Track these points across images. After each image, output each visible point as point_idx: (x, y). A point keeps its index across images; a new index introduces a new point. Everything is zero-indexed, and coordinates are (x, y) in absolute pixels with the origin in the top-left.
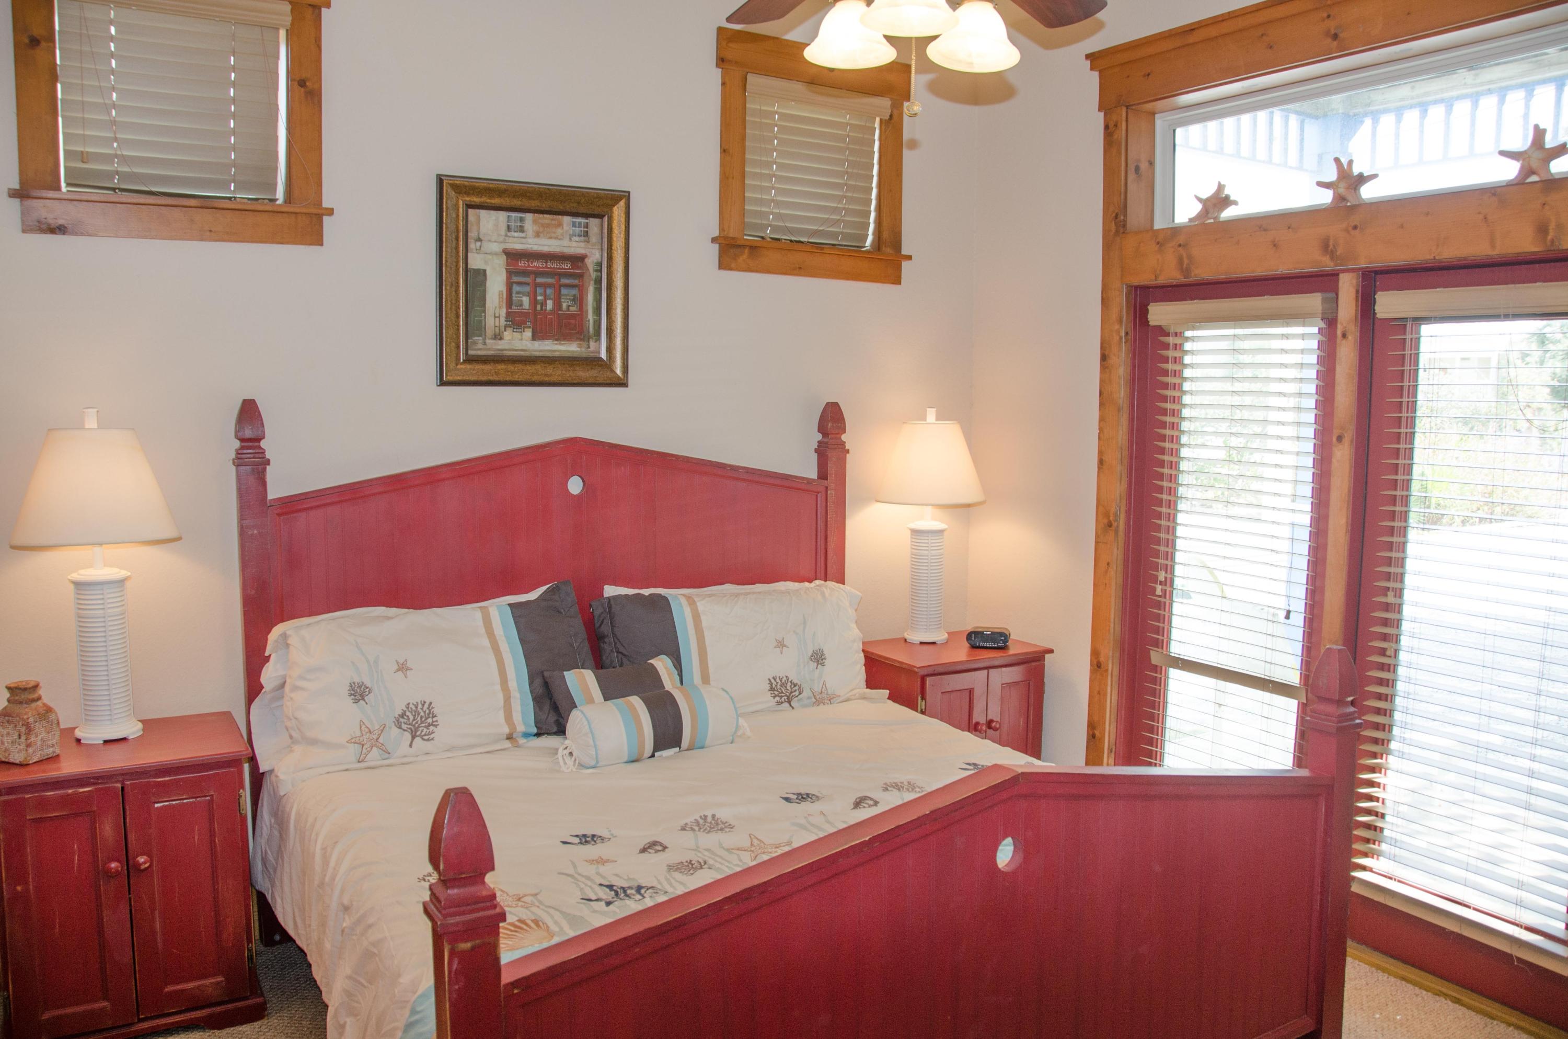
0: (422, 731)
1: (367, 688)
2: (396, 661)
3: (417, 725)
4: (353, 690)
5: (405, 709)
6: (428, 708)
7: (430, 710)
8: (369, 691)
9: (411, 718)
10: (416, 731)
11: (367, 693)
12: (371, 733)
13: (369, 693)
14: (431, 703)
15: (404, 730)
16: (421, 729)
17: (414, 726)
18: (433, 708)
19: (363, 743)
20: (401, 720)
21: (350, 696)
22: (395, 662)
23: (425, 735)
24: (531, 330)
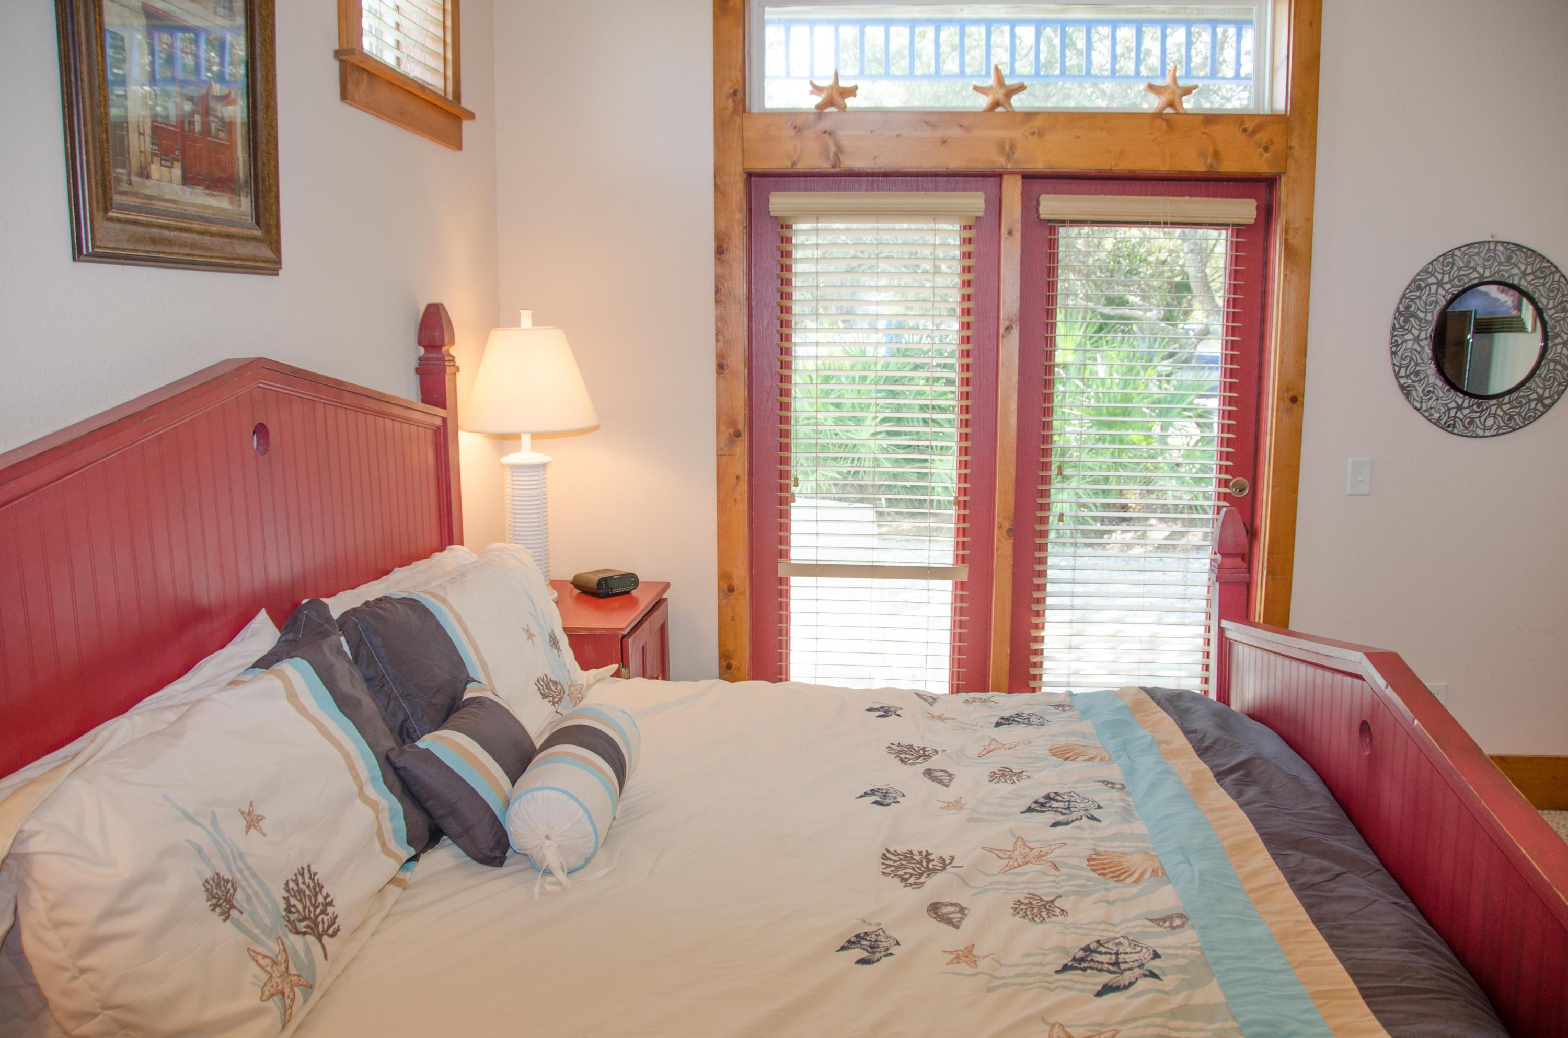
0: (323, 922)
1: (227, 881)
2: (240, 810)
3: (312, 915)
4: (214, 897)
5: (286, 895)
6: (310, 878)
7: (313, 880)
8: (233, 885)
9: (300, 907)
10: (317, 925)
11: (232, 891)
12: (277, 964)
13: (235, 890)
14: (309, 866)
15: (304, 933)
16: (320, 919)
17: (309, 919)
18: (316, 874)
19: (280, 988)
20: (293, 917)
21: (214, 910)
22: (239, 813)
23: (329, 927)
24: (179, 164)
